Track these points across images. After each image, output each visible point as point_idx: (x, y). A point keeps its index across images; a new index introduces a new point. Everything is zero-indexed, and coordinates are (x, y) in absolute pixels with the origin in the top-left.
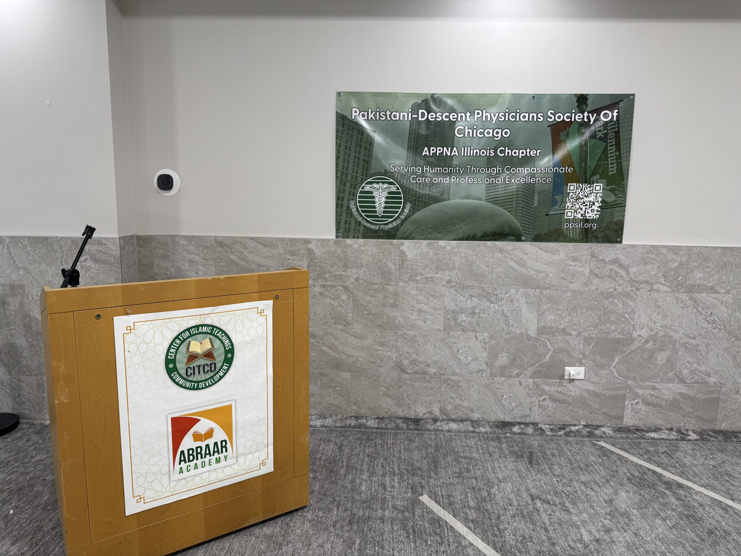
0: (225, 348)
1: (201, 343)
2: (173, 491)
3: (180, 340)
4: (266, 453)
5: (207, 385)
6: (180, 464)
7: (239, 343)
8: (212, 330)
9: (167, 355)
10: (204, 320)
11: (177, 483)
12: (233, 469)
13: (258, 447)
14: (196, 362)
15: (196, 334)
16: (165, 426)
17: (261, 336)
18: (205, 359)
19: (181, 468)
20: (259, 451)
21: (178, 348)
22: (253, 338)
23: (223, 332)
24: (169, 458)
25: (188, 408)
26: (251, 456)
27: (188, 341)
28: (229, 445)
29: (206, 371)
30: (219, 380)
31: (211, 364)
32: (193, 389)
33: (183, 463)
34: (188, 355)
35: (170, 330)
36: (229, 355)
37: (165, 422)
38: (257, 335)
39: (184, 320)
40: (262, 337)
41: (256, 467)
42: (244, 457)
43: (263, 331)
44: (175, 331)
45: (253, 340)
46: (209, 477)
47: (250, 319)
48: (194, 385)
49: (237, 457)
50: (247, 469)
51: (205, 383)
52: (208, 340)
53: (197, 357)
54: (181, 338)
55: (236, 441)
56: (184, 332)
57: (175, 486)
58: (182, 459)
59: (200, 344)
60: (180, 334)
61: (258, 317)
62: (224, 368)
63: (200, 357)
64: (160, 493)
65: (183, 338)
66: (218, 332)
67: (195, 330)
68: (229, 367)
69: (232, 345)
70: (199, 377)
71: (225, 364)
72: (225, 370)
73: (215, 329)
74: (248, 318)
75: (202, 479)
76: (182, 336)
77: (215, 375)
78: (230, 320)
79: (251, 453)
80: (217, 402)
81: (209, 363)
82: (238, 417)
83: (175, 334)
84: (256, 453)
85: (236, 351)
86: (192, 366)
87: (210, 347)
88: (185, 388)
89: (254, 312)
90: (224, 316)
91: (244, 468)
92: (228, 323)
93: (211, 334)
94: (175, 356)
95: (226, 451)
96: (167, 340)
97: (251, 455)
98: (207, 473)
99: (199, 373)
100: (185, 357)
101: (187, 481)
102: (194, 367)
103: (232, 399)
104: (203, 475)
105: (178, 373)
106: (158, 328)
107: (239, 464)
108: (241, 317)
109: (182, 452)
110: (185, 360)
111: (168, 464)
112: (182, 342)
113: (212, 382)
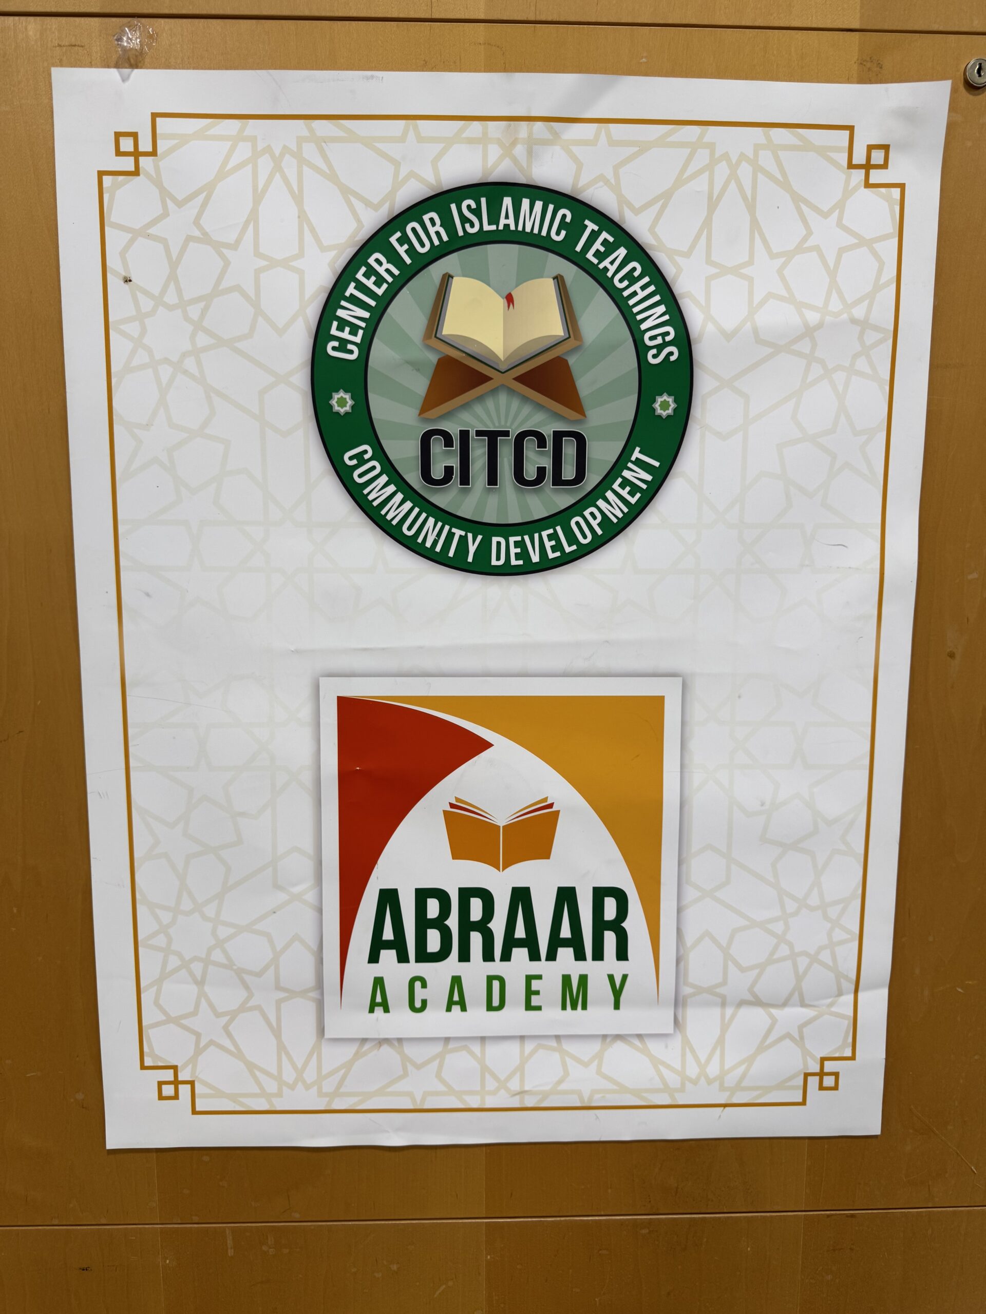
0: (640, 349)
1: (510, 299)
2: (336, 1093)
3: (393, 257)
4: (847, 1024)
5: (535, 558)
6: (374, 958)
7: (729, 336)
8: (574, 229)
9: (321, 336)
10: (530, 153)
11: (357, 1056)
12: (656, 1062)
13: (799, 978)
14: (478, 409)
15: (483, 239)
16: (306, 734)
17: (859, 312)
18: (525, 399)
19: (379, 982)
20: (803, 1004)
21: (385, 302)
22: (813, 317)
23: (638, 251)
24: (320, 911)
25: (428, 664)
26: (755, 1017)
27: (436, 270)
28: (635, 923)
29: (530, 473)
30: (599, 543)
31: (558, 436)
32: (458, 564)
33: (388, 956)
34: (433, 358)
35: (346, 191)
36: (665, 405)
37: (306, 713)
38: (835, 305)
39: (421, 139)
40: (864, 325)
41: (780, 1086)
42: (717, 1011)
43: (878, 287)
44: (367, 203)
45: (809, 332)
46: (520, 1068)
47: (797, 199)
48: (463, 540)
49: (679, 1002)
50: (731, 1079)
51: (520, 544)
52: (548, 287)
53: (485, 379)
54: (402, 250)
55: (679, 911)
56: (415, 211)
57: (348, 1065)
58: (388, 934)
59: (501, 302)
60: (397, 222)
61: (848, 193)
62: (631, 474)
63: (497, 379)
64: (271, 1086)
65: (411, 251)
66: (610, 248)
67: (477, 212)
68: (660, 478)
69: (684, 340)
70: (493, 501)
71: (637, 454)
72: (634, 489)
73: (591, 226)
74: (785, 185)
75: (485, 1069)
76: (404, 240)
77: (576, 508)
78: (680, 182)
79: (757, 1002)
80: (580, 665)
81: (548, 432)
82: (696, 777)
83: (372, 221)
84: (788, 1011)
85: (704, 384)
86: (454, 429)
87: (558, 330)
88: (412, 545)
89: (823, 151)
90: (644, 148)
91: (713, 1069)
92: (667, 196)
93: (564, 251)
94: (366, 347)
95: (622, 954)
96: (323, 249)
97: (759, 1012)
98: (513, 1048)
99: (493, 479)
100: (416, 366)
101: (405, 1059)
102: (464, 435)
103: (666, 665)
104: (493, 1051)
105: (381, 454)
106: (278, 167)
107: (686, 1043)
108: (745, 172)
109: (389, 898)
110: (420, 385)
111: (311, 939)
112: (407, 275)
113: (558, 547)
